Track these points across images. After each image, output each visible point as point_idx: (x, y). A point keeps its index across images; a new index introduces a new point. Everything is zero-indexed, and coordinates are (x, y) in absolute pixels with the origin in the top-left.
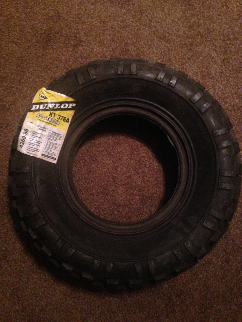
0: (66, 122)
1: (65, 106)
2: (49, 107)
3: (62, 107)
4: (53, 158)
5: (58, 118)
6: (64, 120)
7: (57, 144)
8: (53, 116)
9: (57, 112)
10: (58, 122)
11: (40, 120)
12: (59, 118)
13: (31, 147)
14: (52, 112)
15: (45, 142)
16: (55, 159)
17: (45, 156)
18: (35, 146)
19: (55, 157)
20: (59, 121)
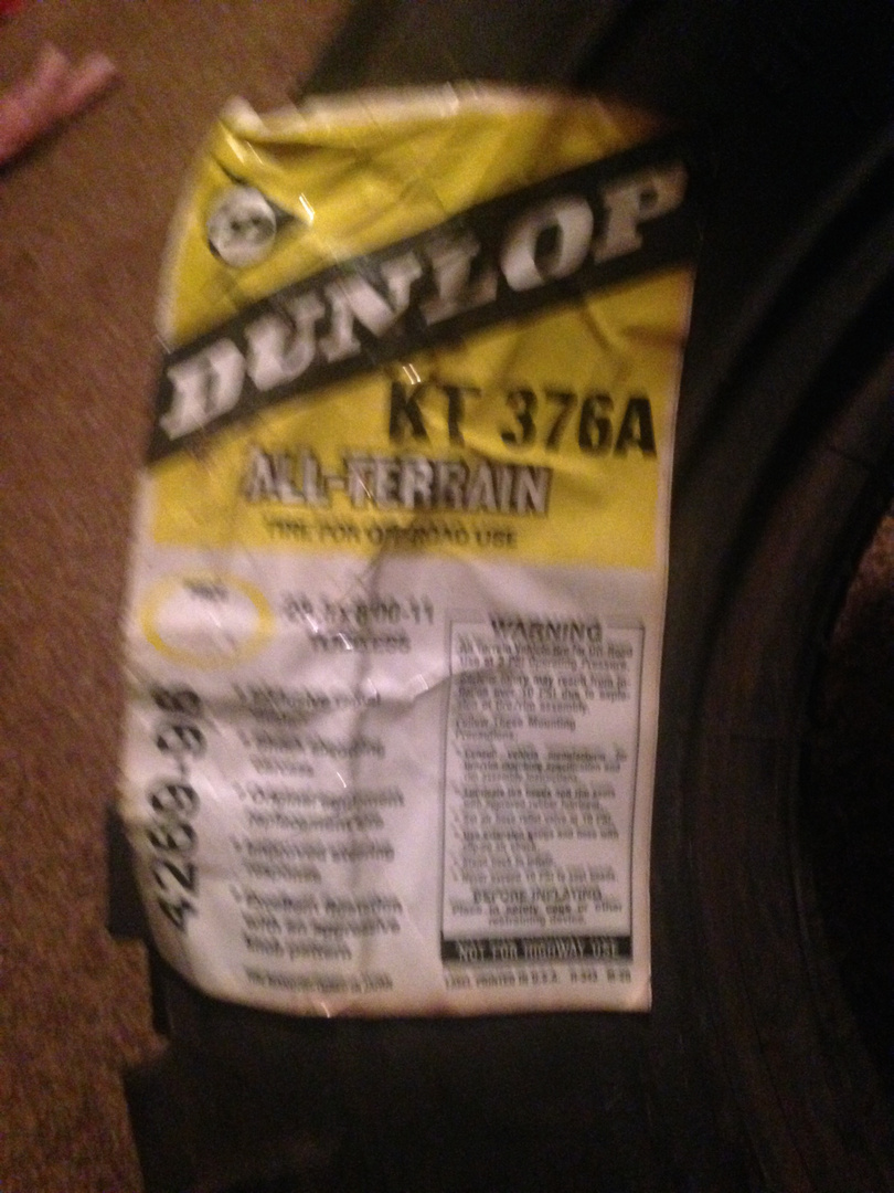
0: (621, 447)
1: (547, 244)
2: (359, 328)
3: (520, 266)
4: (588, 946)
5: (508, 437)
6: (595, 435)
7: (588, 758)
8: (436, 420)
9: (479, 362)
10: (525, 479)
11: (295, 528)
12: (517, 429)
13: (287, 902)
14: (411, 376)
15: (443, 785)
16: (624, 946)
17: (486, 949)
18: (335, 876)
19: (614, 922)
20: (533, 471)
